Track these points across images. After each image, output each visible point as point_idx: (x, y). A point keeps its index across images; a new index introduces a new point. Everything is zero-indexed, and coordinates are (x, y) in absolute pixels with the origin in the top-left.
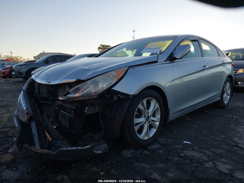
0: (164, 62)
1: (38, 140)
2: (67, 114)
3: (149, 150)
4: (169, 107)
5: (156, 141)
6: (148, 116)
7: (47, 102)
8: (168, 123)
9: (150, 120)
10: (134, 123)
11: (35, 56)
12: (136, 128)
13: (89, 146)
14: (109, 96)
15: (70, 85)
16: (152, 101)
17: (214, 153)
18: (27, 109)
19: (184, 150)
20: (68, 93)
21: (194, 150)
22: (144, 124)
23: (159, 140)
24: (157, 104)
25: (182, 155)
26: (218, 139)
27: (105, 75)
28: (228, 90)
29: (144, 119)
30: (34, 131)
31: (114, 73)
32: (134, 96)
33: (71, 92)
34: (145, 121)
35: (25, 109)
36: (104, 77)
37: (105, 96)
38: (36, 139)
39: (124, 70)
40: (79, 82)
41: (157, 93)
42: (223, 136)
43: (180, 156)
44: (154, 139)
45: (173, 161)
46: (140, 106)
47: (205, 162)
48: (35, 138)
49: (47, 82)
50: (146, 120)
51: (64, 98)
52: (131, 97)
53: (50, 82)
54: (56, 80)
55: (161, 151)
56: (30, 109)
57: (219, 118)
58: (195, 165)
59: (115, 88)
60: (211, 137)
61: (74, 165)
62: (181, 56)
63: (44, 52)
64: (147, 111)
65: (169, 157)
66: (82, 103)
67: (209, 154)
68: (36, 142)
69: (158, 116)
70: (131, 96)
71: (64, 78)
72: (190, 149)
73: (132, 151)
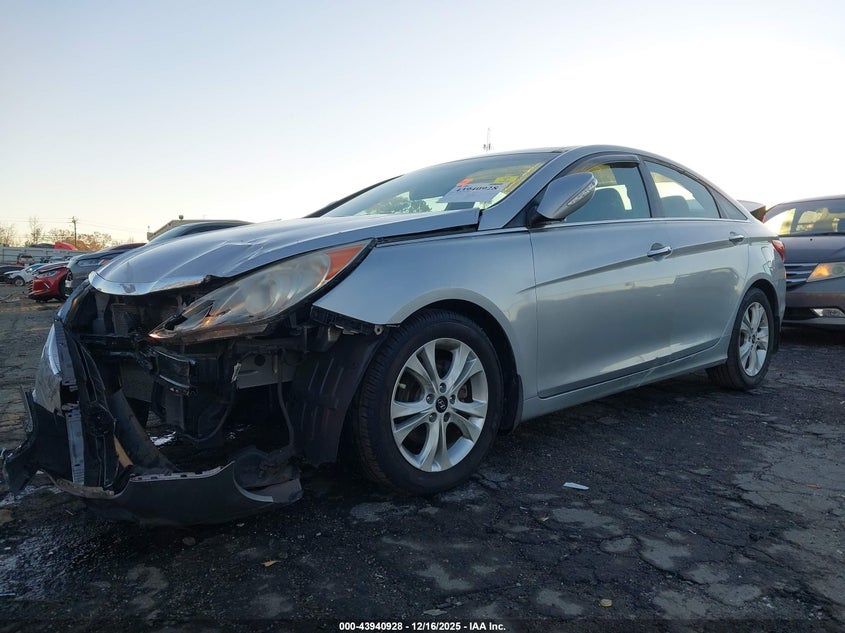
0: (503, 228)
1: (83, 465)
2: (173, 382)
3: (443, 505)
4: (518, 373)
5: (476, 480)
6: (444, 399)
7: (128, 354)
8: (515, 425)
9: (449, 410)
10: (393, 417)
11: (153, 231)
12: (400, 434)
13: (219, 468)
14: (306, 328)
15: (188, 294)
16: (457, 350)
17: (652, 515)
18: (61, 373)
19: (557, 506)
20: (181, 320)
21: (589, 506)
22: (428, 421)
23: (484, 478)
24: (476, 360)
25: (545, 519)
26: (683, 477)
27: (293, 261)
28: (759, 330)
29: (430, 406)
30: (76, 437)
31: (323, 258)
32: (391, 331)
33: (191, 314)
34: (431, 411)
35: (55, 372)
36: (290, 268)
37: (293, 327)
38: (78, 460)
39: (358, 249)
40: (213, 283)
41: (474, 325)
42: (703, 471)
43: (536, 522)
44: (465, 474)
45: (508, 535)
46: (413, 363)
47: (612, 538)
48: (75, 456)
49: (125, 288)
50: (434, 410)
51: (168, 336)
52: (378, 333)
53: (133, 289)
54: (149, 281)
55: (477, 508)
56: (70, 373)
57: (715, 419)
58: (574, 546)
59: (325, 303)
60: (663, 473)
61: (188, 541)
62: (561, 211)
63: (181, 217)
64: (439, 381)
65: (501, 524)
66: (222, 349)
67: (635, 518)
68: (74, 468)
69: (482, 399)
70: (379, 330)
71: (172, 276)
72: (576, 504)
73: (386, 506)
